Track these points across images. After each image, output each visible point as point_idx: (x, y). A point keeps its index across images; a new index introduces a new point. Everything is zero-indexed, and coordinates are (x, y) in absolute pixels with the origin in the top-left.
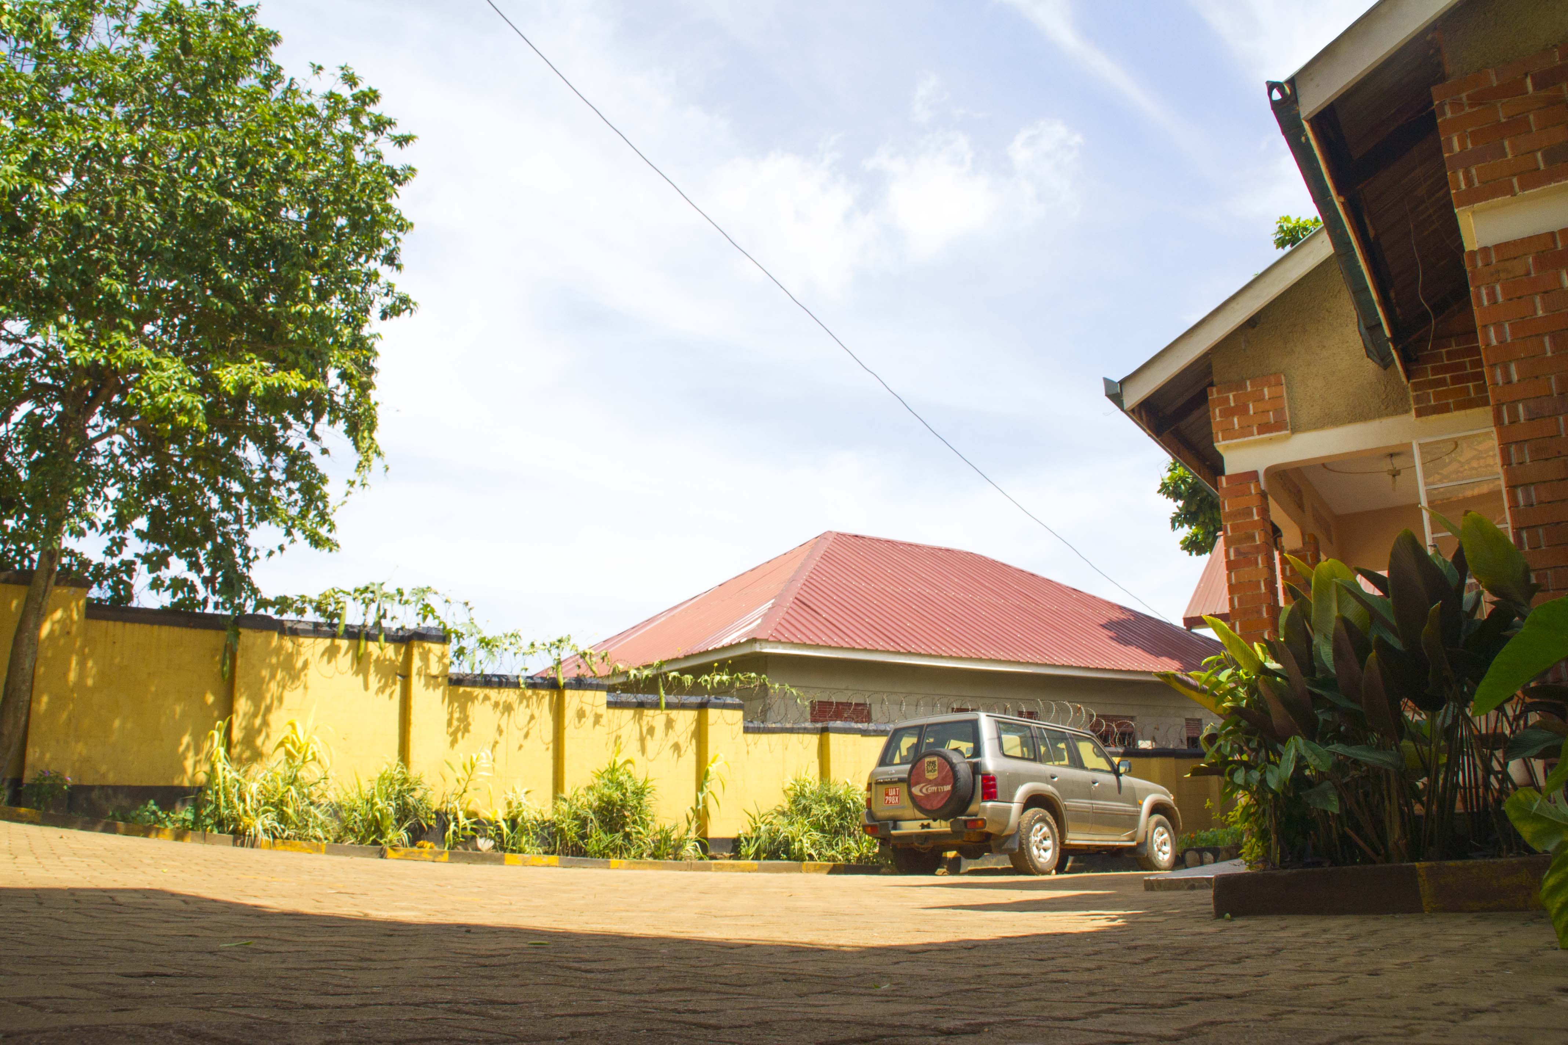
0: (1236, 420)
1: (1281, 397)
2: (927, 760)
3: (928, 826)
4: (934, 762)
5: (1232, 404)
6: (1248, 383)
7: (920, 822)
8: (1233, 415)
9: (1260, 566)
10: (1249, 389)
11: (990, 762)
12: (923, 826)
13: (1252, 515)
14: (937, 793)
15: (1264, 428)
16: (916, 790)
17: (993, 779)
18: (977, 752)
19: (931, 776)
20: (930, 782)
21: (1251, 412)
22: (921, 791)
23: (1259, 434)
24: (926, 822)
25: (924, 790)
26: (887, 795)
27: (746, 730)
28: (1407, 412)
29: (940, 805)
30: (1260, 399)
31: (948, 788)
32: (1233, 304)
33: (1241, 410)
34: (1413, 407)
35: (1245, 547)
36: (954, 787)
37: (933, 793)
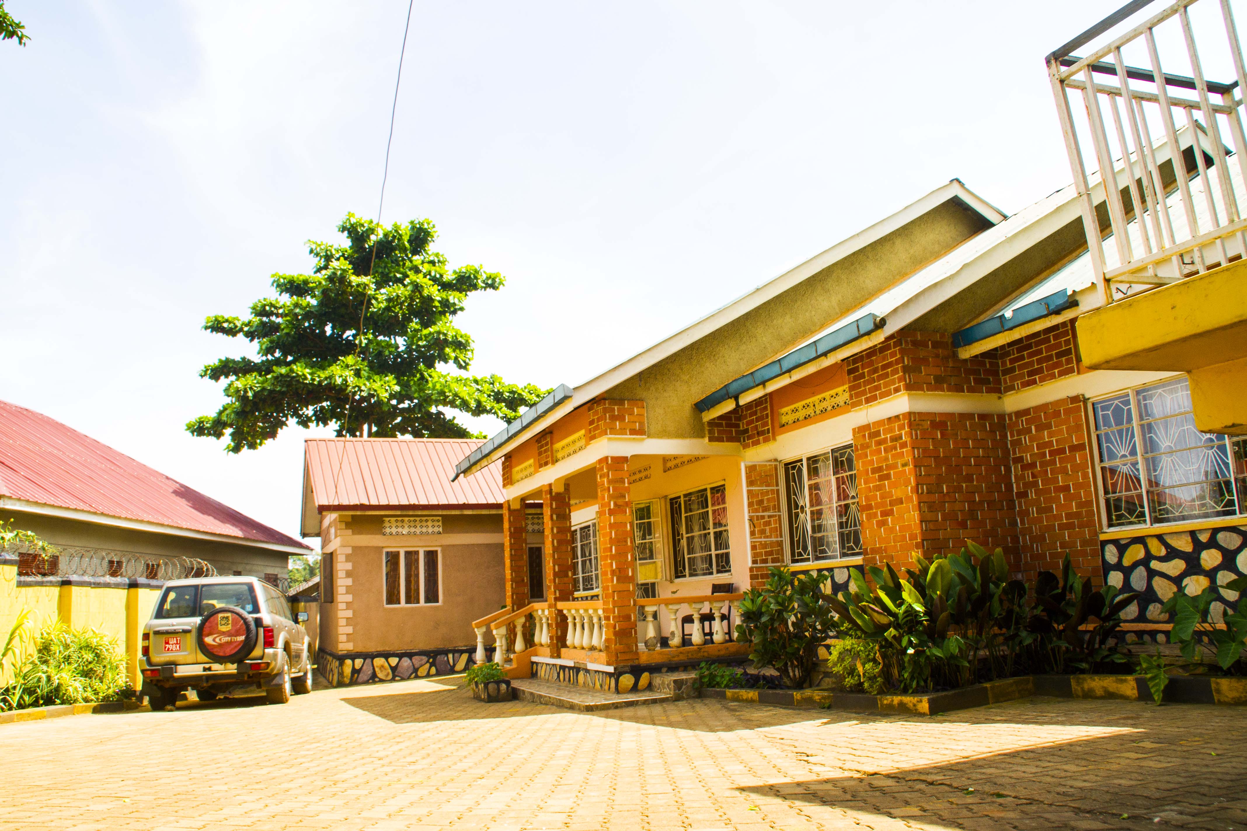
0: (618, 423)
1: (643, 415)
2: (220, 615)
3: (209, 669)
4: (227, 618)
5: (616, 413)
6: (626, 402)
7: (203, 666)
8: (616, 420)
9: (628, 514)
10: (626, 406)
11: (267, 618)
12: (205, 669)
13: (624, 483)
14: (231, 643)
15: (633, 432)
16: (209, 640)
17: (272, 631)
18: (256, 609)
19: (224, 628)
20: (223, 633)
21: (627, 421)
22: (214, 640)
23: (630, 434)
24: (207, 666)
25: (217, 640)
26: (167, 643)
27: (20, 584)
28: (703, 437)
29: (233, 652)
30: (632, 414)
31: (242, 638)
32: (639, 358)
33: (621, 418)
34: (707, 435)
35: (620, 501)
36: (247, 638)
37: (227, 643)
